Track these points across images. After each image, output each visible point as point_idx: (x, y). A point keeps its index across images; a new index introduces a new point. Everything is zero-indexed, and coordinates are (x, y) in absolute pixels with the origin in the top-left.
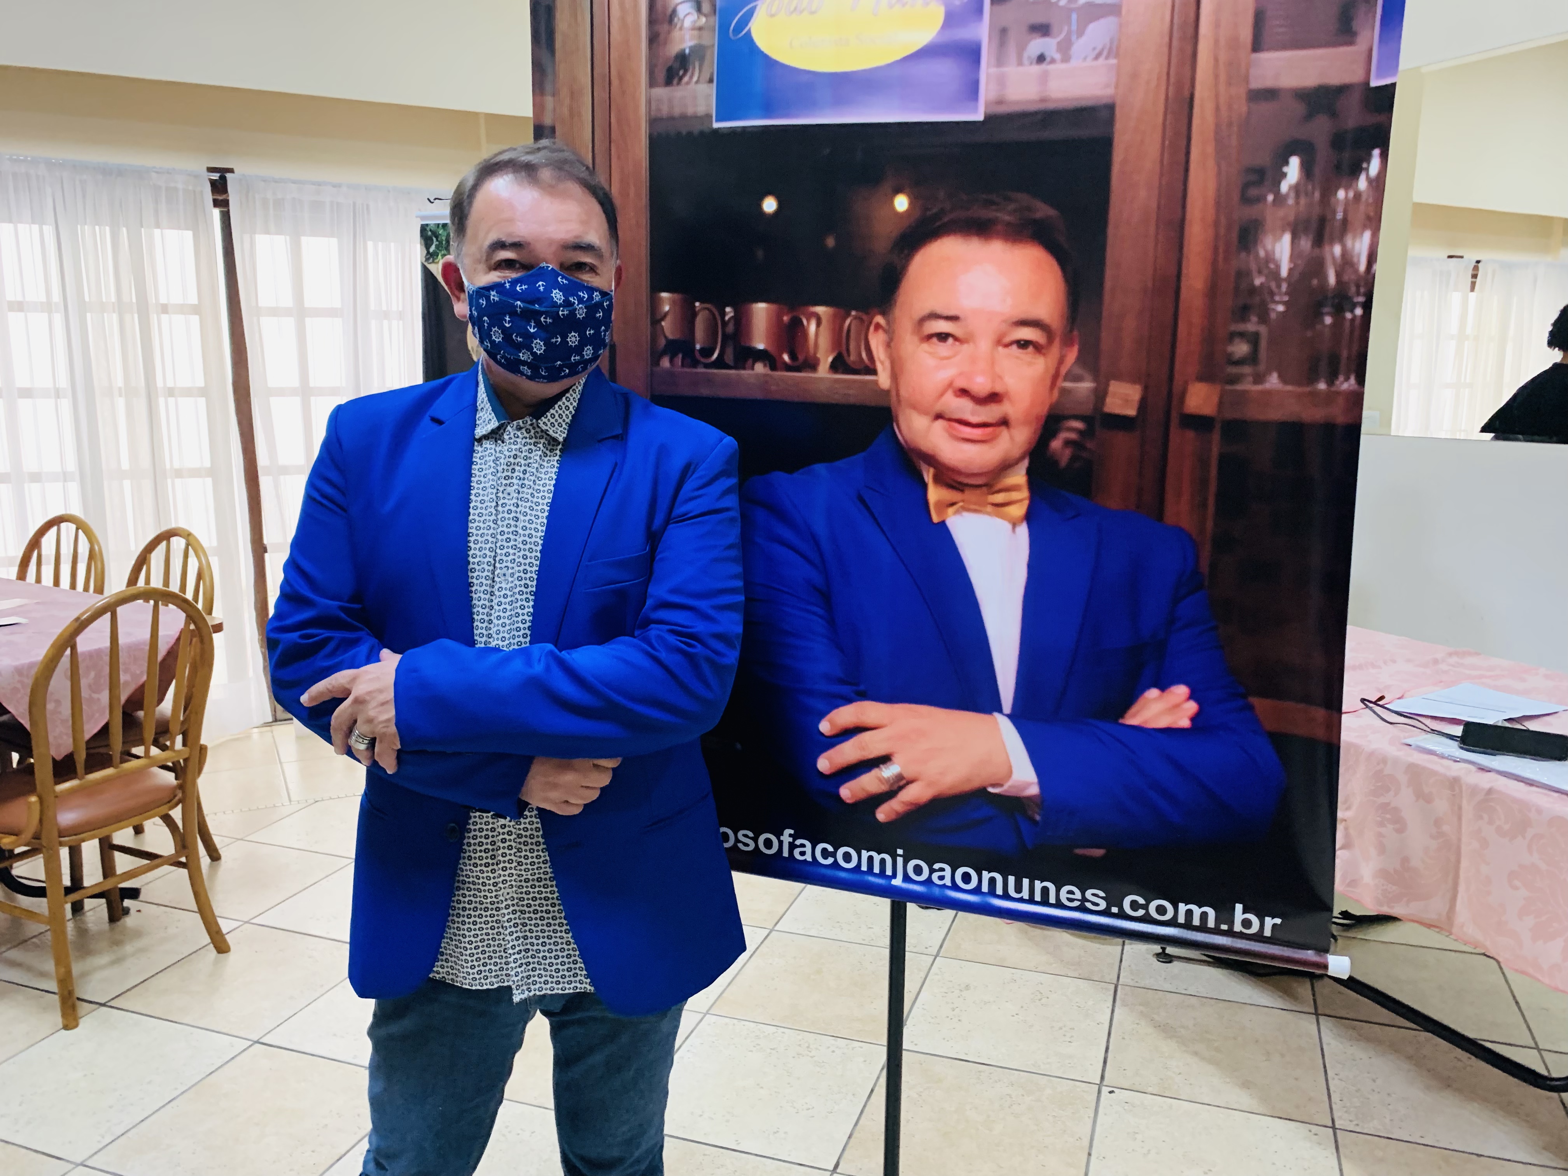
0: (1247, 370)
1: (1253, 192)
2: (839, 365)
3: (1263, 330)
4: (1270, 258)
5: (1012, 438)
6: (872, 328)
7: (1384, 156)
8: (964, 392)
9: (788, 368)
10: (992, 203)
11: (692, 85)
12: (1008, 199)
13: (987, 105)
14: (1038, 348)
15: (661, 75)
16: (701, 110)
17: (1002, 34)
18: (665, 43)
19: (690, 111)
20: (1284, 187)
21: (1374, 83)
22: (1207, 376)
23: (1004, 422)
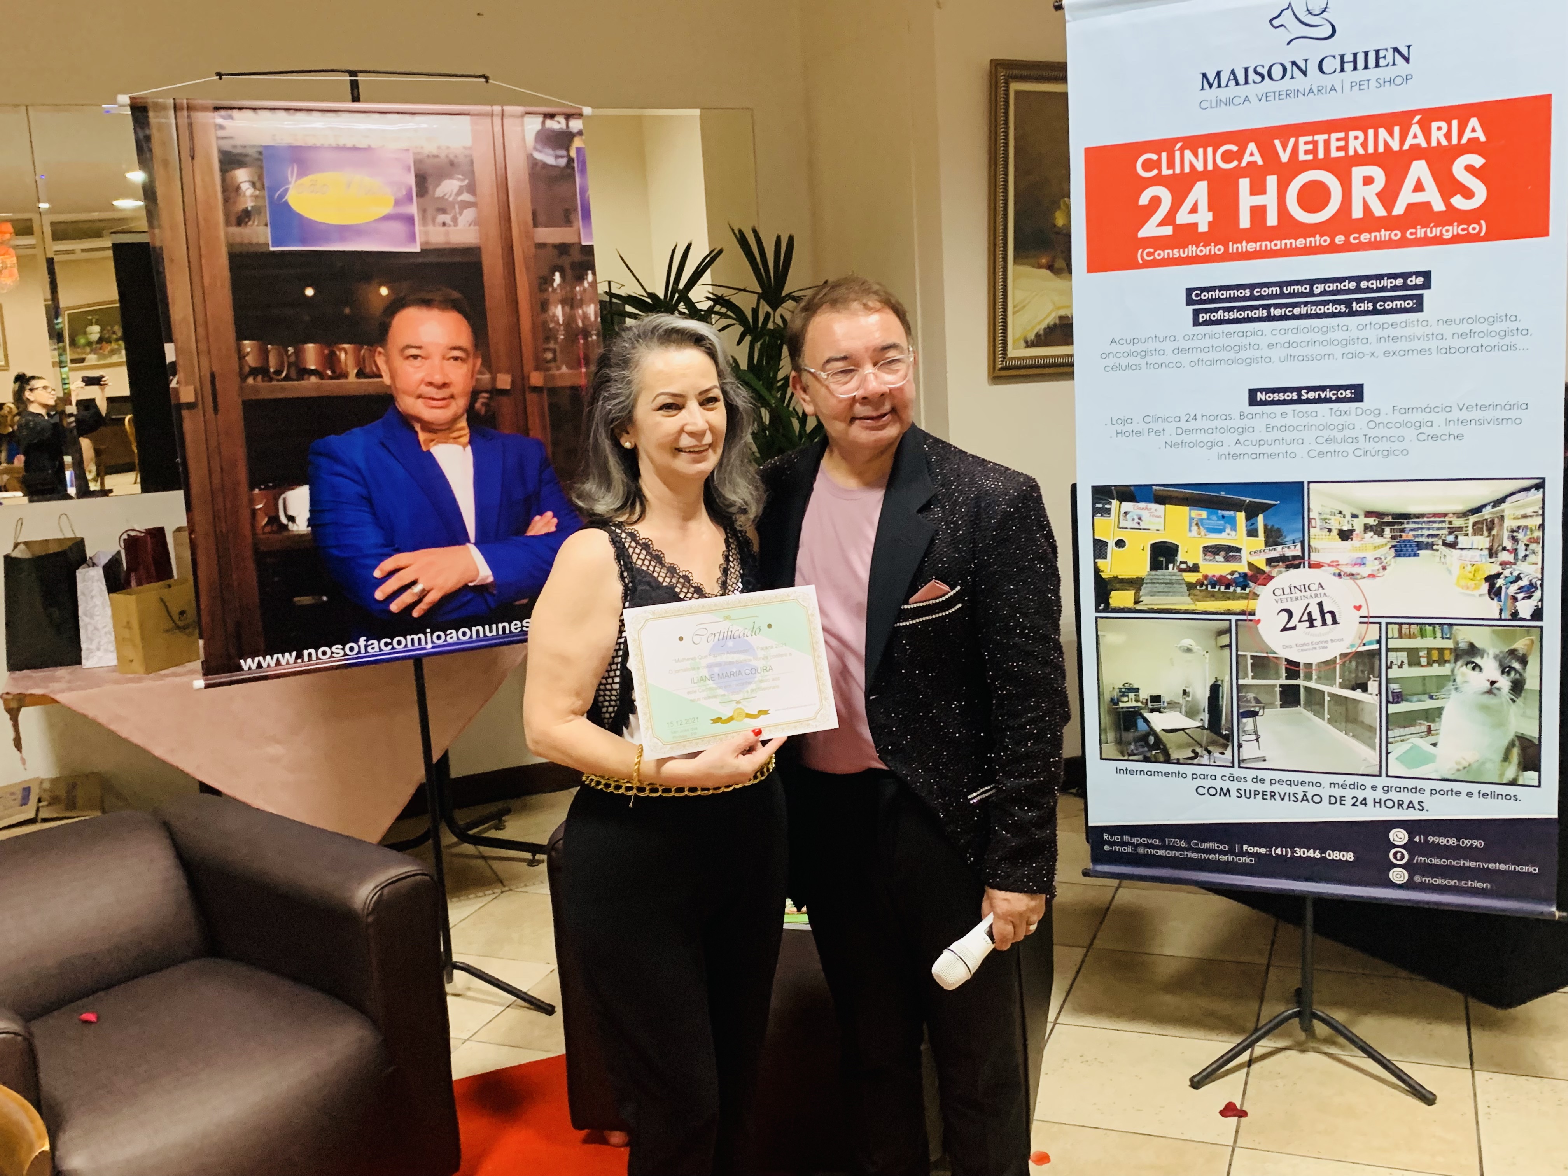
0: (552, 365)
1: (544, 287)
2: (360, 374)
3: (557, 347)
4: (554, 316)
5: (457, 405)
6: (377, 354)
7: (594, 274)
8: (430, 384)
9: (331, 378)
10: (432, 291)
11: (254, 226)
12: (438, 290)
13: (421, 245)
14: (463, 360)
15: (233, 219)
16: (262, 240)
17: (423, 211)
18: (235, 203)
19: (254, 241)
20: (555, 285)
21: (584, 244)
22: (537, 369)
23: (452, 397)
